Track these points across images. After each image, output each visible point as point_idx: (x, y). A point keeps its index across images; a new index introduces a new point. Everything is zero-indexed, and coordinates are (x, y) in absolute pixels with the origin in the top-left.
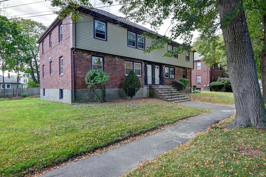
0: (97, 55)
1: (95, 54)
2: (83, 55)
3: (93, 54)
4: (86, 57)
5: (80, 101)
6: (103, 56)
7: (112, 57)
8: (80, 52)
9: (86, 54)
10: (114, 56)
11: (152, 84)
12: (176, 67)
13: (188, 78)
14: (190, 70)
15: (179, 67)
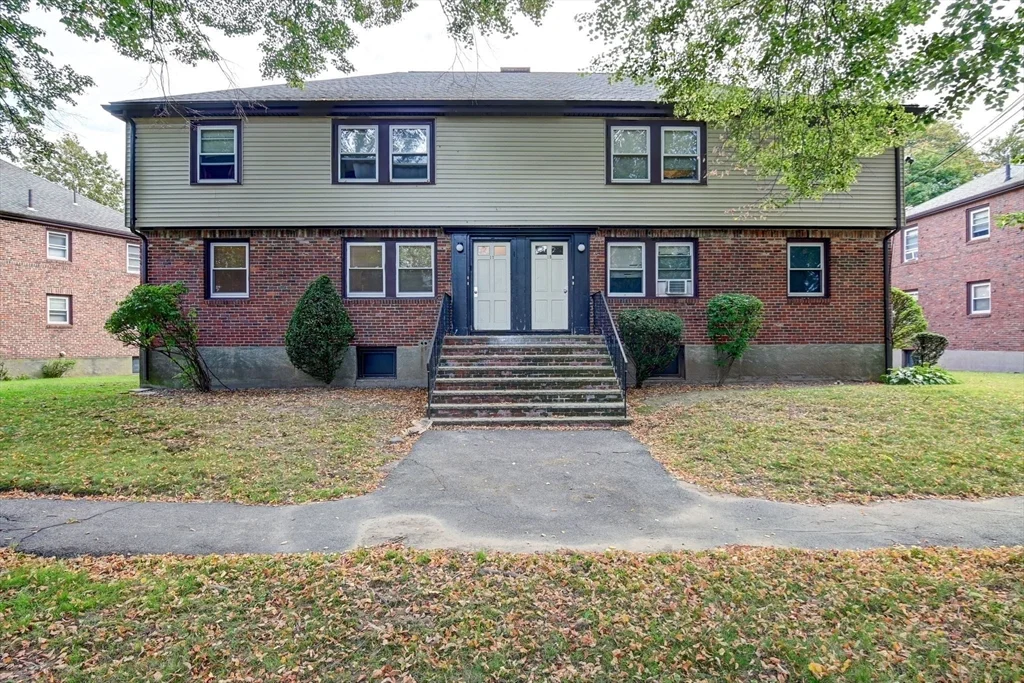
0: (224, 236)
1: (215, 235)
2: (177, 242)
3: (208, 236)
4: (186, 248)
5: (165, 382)
6: (247, 236)
7: (279, 236)
8: (168, 237)
9: (187, 239)
10: (291, 230)
11: (513, 326)
12: (714, 231)
13: (850, 291)
14: (874, 236)
15: (738, 230)
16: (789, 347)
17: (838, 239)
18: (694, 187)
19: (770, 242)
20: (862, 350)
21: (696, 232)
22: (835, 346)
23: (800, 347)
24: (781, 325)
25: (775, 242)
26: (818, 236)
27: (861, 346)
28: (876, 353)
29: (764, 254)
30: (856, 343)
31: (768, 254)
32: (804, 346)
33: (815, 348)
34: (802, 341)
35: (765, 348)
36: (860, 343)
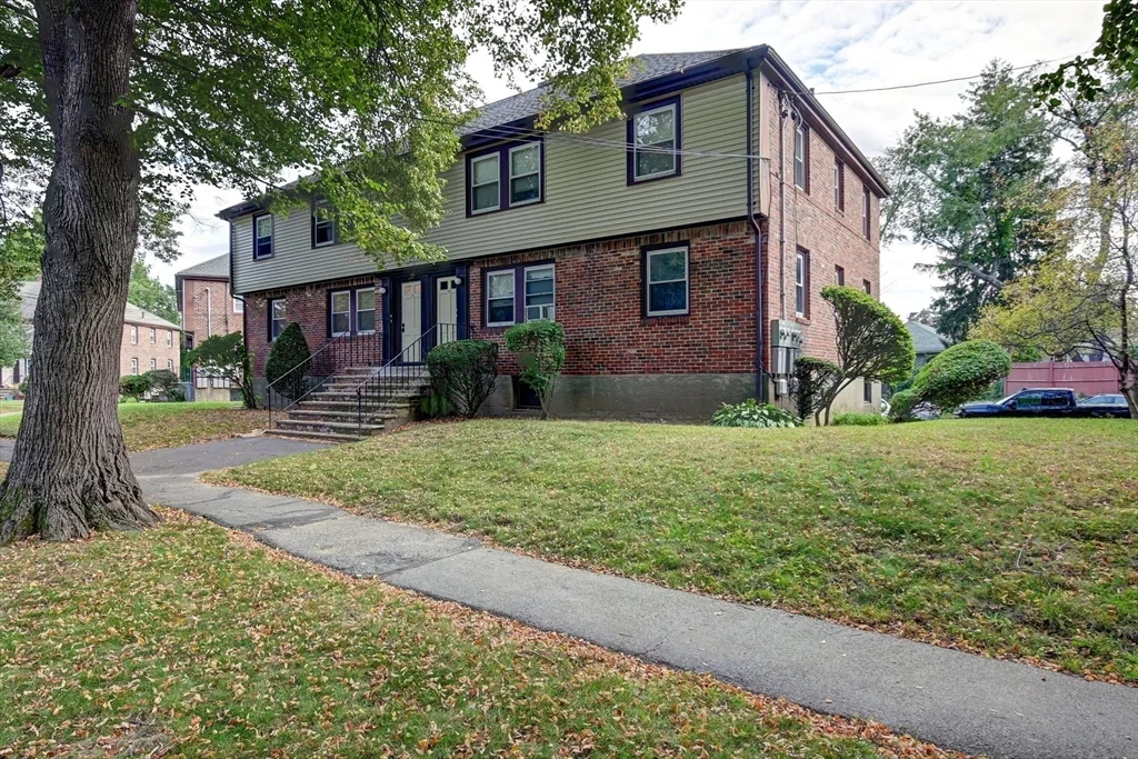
0: (275, 295)
1: (272, 296)
2: (257, 302)
3: (269, 297)
4: (261, 306)
6: (284, 294)
7: (299, 290)
8: (253, 298)
9: (260, 299)
10: (302, 288)
12: (569, 249)
13: (714, 305)
14: (745, 230)
15: (590, 244)
16: (642, 378)
17: (698, 240)
18: (535, 206)
19: (623, 254)
20: (727, 382)
21: (552, 252)
22: (694, 376)
23: (654, 377)
24: (634, 351)
25: (627, 254)
26: (675, 240)
27: (726, 376)
28: (745, 385)
29: (617, 269)
30: (721, 372)
31: (621, 268)
32: (658, 376)
33: (670, 378)
34: (656, 370)
35: (616, 378)
36: (726, 372)
